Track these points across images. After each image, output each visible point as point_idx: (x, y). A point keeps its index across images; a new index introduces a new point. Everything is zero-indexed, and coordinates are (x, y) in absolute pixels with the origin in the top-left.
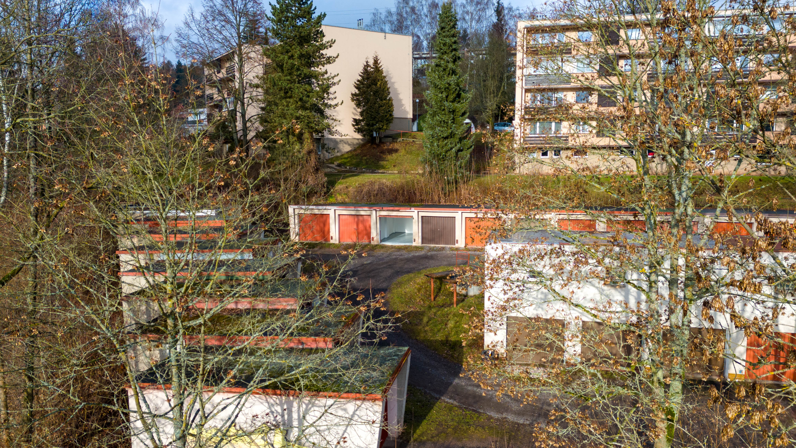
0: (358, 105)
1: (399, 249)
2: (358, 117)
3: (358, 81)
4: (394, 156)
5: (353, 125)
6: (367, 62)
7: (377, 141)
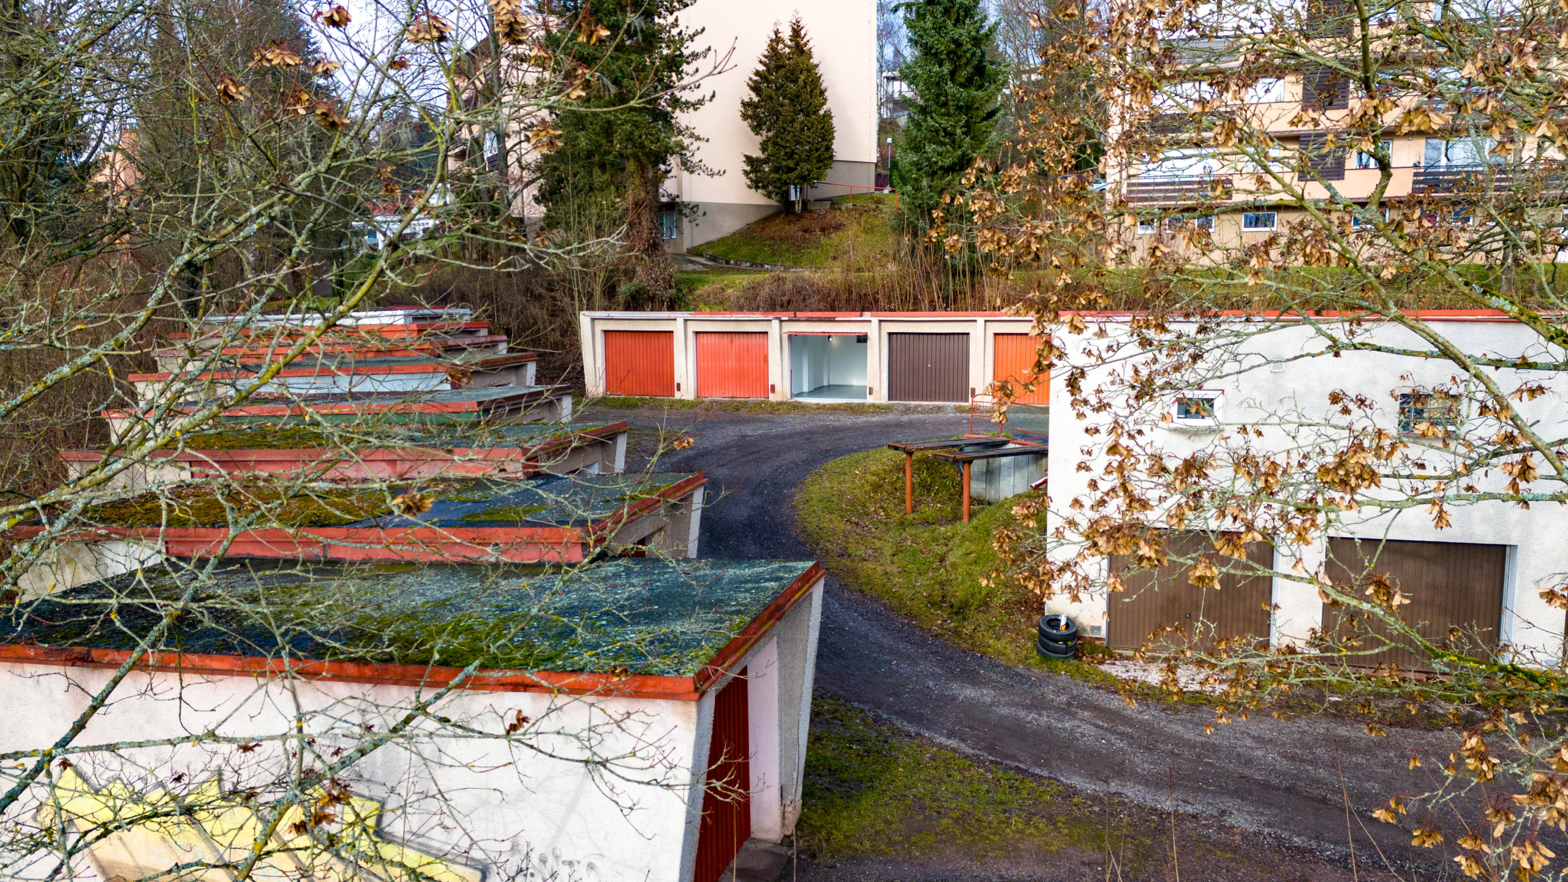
0: (756, 129)
1: (835, 408)
2: (757, 153)
3: (757, 73)
4: (835, 237)
5: (746, 173)
6: (776, 33)
7: (798, 208)
